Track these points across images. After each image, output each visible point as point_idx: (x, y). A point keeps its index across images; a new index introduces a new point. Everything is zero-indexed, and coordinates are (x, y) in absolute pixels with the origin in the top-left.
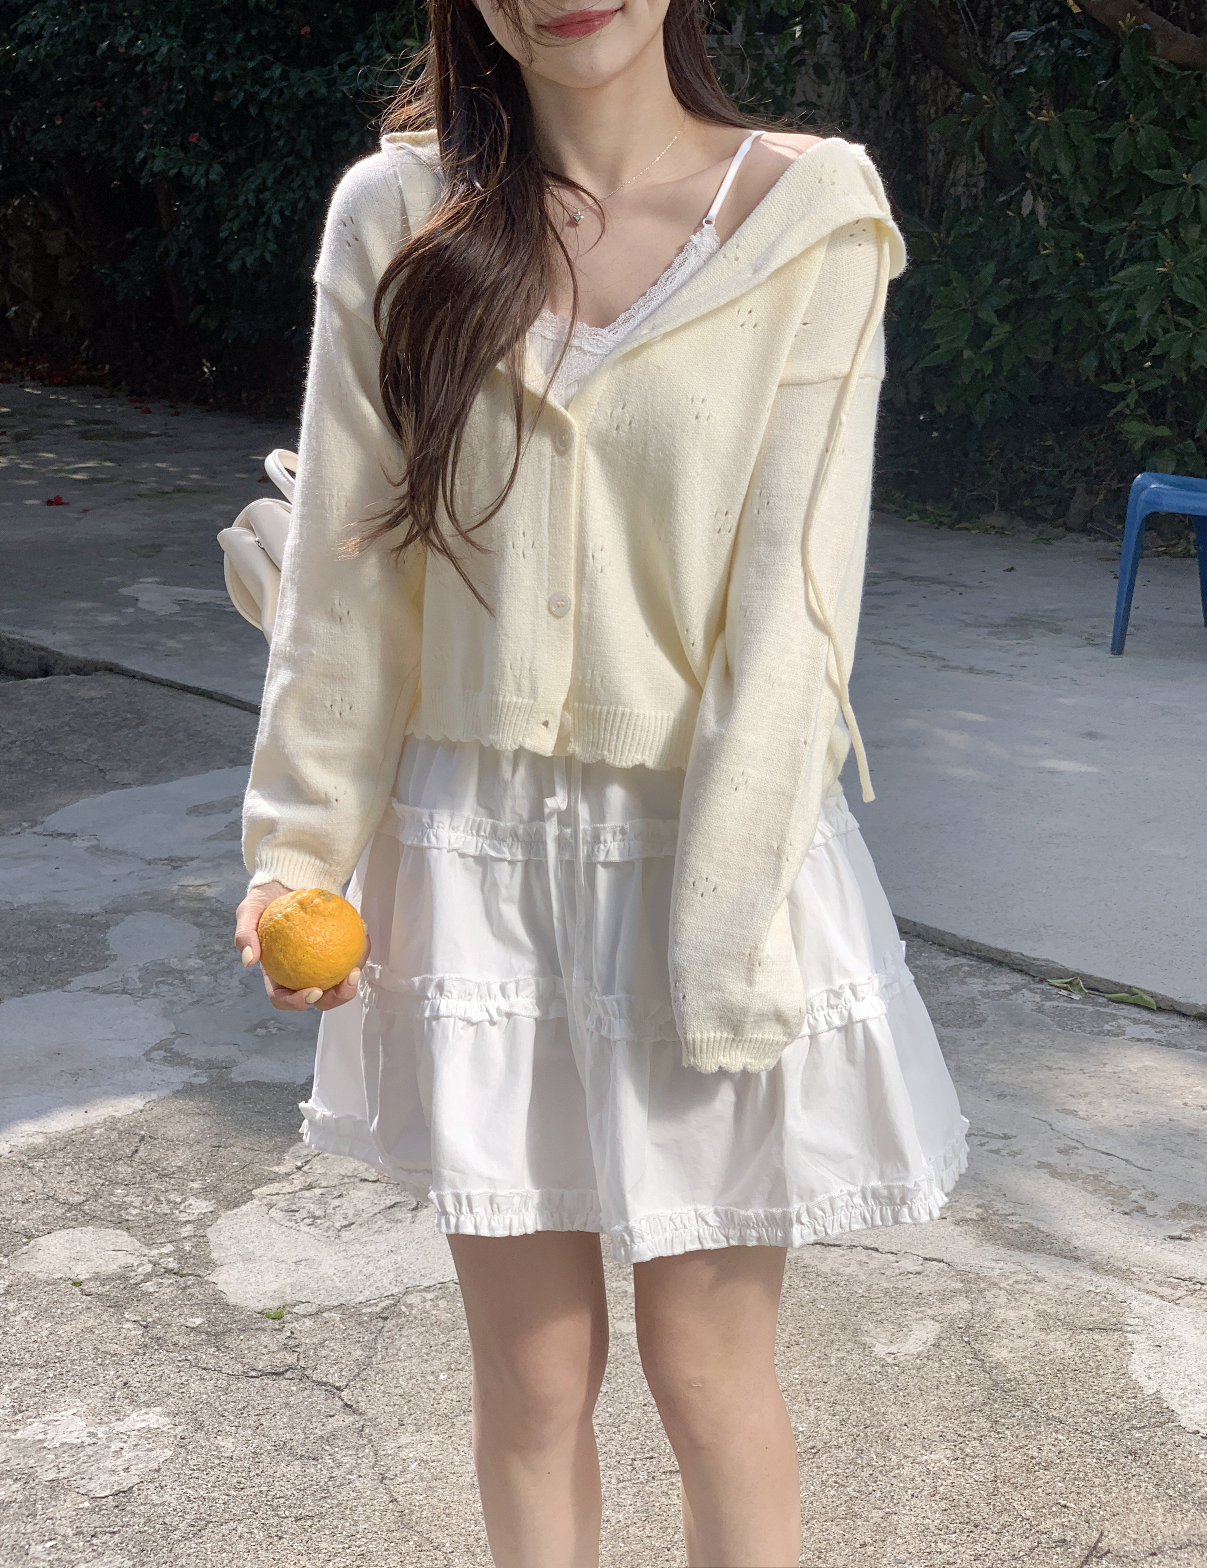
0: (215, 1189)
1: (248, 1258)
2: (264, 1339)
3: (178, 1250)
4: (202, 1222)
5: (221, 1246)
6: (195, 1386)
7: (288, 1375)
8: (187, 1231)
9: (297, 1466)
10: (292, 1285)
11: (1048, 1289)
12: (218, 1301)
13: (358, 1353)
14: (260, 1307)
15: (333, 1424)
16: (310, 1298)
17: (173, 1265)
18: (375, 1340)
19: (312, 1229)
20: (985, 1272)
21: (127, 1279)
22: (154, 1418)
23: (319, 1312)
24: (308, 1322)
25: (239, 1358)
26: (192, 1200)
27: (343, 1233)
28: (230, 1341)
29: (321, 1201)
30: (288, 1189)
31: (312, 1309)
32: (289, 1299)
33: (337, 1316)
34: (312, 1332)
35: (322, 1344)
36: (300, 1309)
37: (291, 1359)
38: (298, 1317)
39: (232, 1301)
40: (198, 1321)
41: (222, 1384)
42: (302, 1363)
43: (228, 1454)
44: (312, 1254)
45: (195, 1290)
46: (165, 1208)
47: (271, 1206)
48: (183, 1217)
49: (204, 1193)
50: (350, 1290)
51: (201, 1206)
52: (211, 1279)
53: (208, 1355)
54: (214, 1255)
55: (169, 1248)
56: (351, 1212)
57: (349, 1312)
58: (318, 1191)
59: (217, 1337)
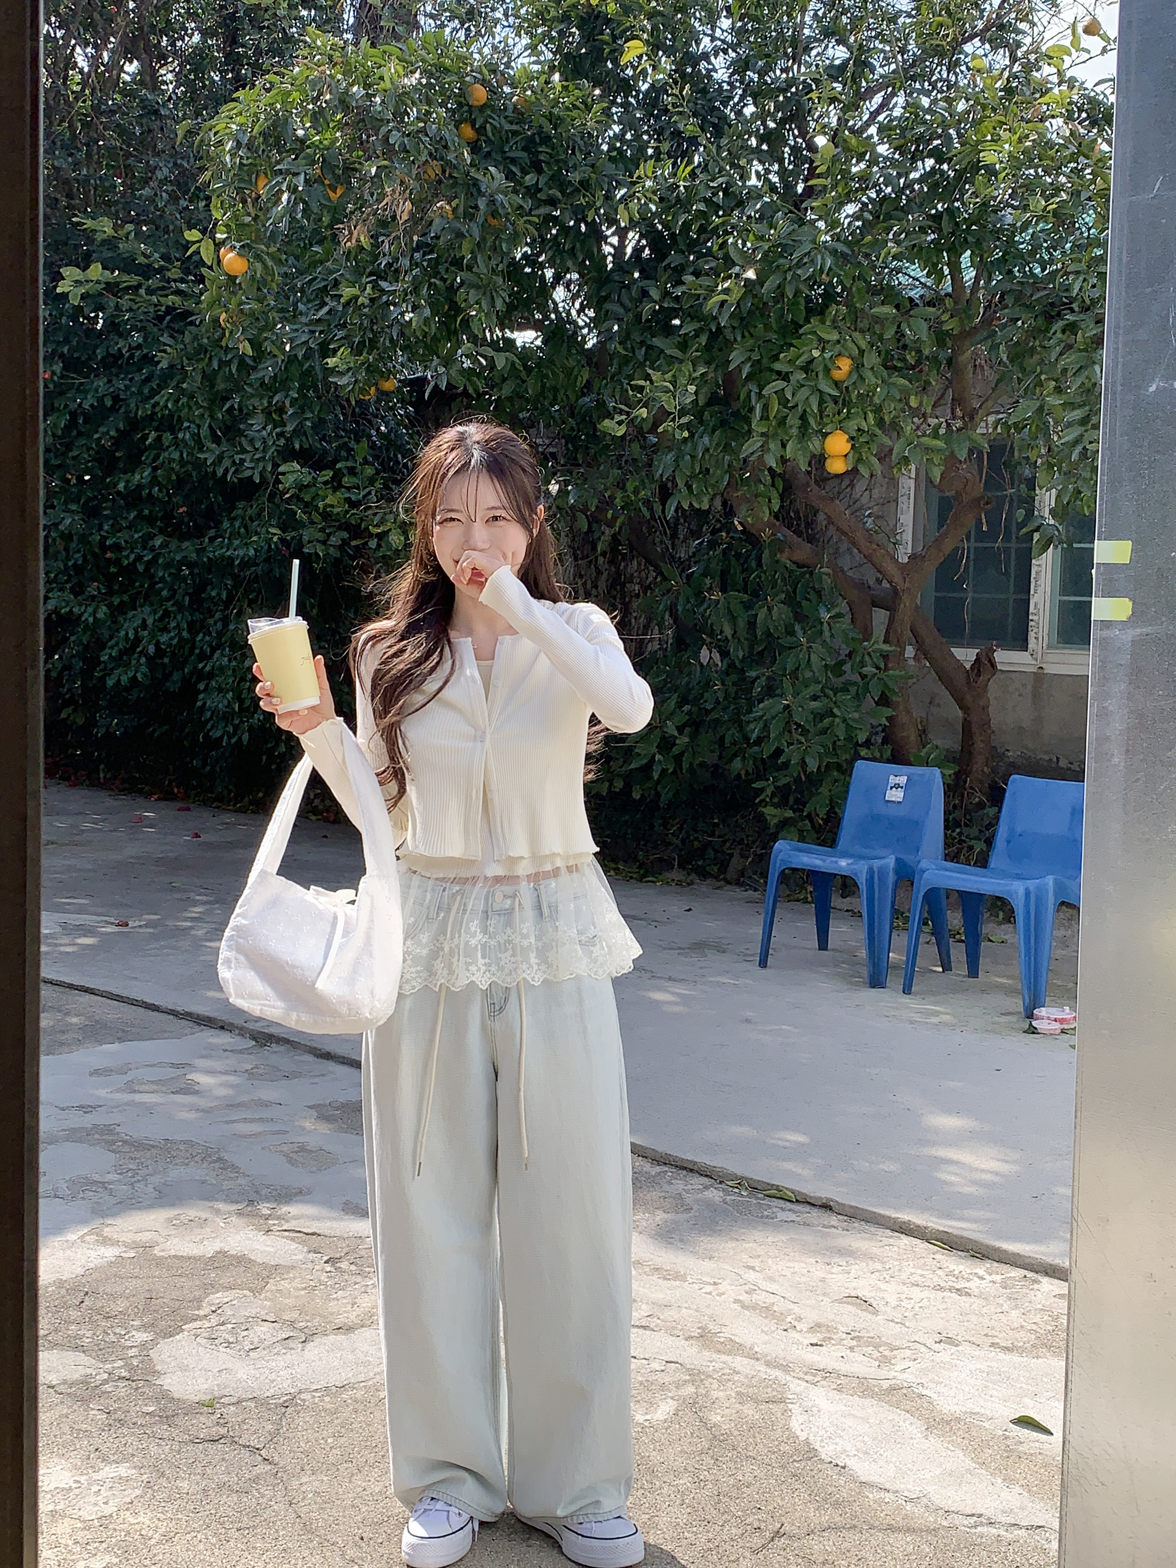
0: (153, 1325)
1: (184, 1369)
2: (202, 1419)
3: (127, 1364)
4: (145, 1346)
5: (163, 1361)
6: (154, 1449)
7: (222, 1441)
8: (132, 1352)
9: (235, 1497)
10: (218, 1385)
11: (742, 1378)
12: (164, 1395)
13: (270, 1427)
14: (197, 1399)
15: (257, 1471)
16: (232, 1393)
17: (124, 1374)
18: (281, 1419)
19: (228, 1350)
20: (703, 1369)
22: (123, 1470)
23: (239, 1402)
24: (232, 1408)
25: (186, 1431)
26: (134, 1333)
27: (251, 1353)
28: (178, 1420)
29: (232, 1332)
30: (207, 1325)
31: (234, 1400)
32: (217, 1394)
33: (252, 1404)
34: (237, 1415)
35: (244, 1422)
36: (226, 1400)
37: (223, 1431)
38: (224, 1405)
39: (176, 1396)
40: (151, 1409)
41: (175, 1448)
42: (231, 1433)
43: (185, 1491)
44: (230, 1366)
45: (146, 1390)
46: (112, 1338)
47: (197, 1336)
48: (129, 1344)
49: (144, 1327)
50: (260, 1388)
51: (142, 1336)
52: (157, 1382)
53: (162, 1430)
54: (158, 1368)
55: (119, 1364)
56: (256, 1340)
57: (260, 1402)
58: (230, 1326)
59: (168, 1419)
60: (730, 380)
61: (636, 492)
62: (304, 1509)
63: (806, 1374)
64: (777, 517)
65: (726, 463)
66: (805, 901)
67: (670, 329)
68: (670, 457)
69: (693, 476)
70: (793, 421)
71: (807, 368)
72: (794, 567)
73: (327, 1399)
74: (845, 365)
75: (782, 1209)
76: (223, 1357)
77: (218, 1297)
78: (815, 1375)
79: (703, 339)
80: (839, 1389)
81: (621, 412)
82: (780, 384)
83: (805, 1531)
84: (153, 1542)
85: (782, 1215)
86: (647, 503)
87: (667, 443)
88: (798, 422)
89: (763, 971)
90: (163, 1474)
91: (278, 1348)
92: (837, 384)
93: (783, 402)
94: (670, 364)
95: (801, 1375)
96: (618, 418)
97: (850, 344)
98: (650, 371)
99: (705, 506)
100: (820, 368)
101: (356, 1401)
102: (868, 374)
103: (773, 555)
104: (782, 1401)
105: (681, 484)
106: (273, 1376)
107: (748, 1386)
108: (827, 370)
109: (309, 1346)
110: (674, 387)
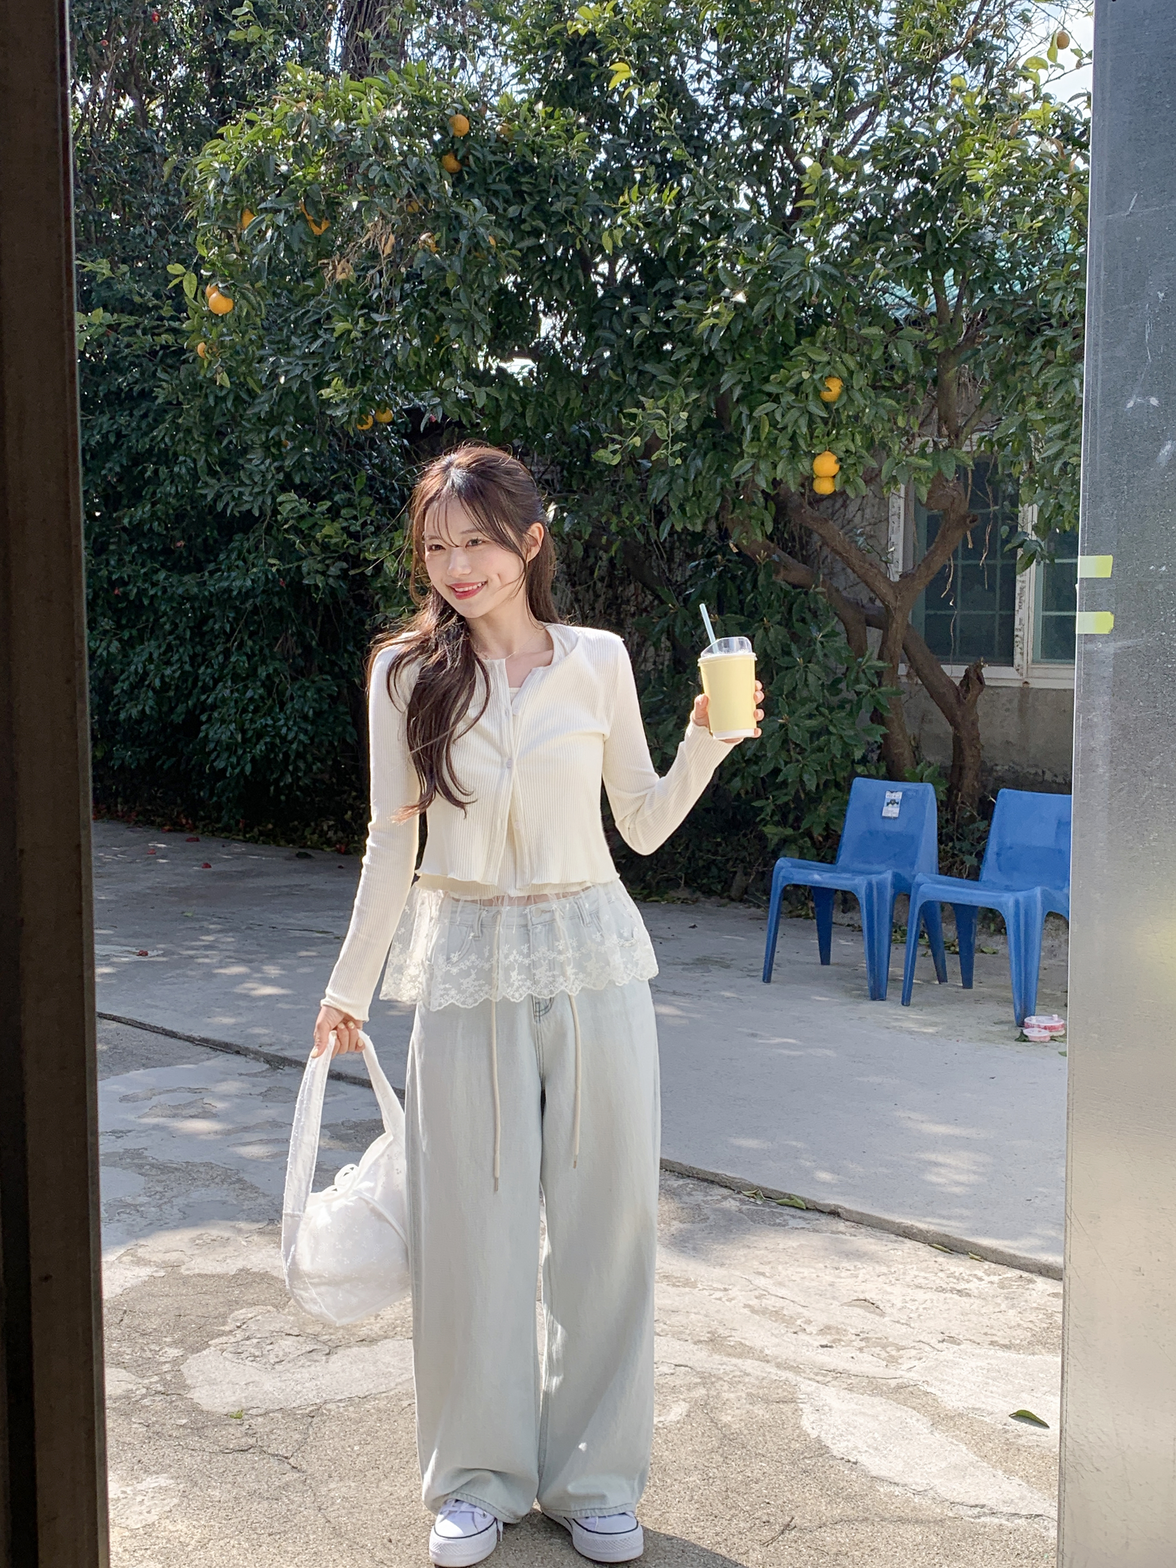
0: (182, 1341)
1: (212, 1382)
2: (231, 1430)
3: (162, 1379)
4: (175, 1362)
5: (192, 1376)
6: (187, 1460)
7: (251, 1451)
9: (265, 1504)
10: (246, 1398)
11: (753, 1380)
12: (195, 1409)
13: (297, 1436)
14: (225, 1411)
15: (286, 1478)
16: (259, 1405)
17: (160, 1388)
18: (308, 1429)
19: (255, 1364)
20: (714, 1372)
21: (129, 1398)
22: (163, 1480)
23: (266, 1414)
24: (260, 1419)
25: (216, 1442)
26: (167, 1349)
27: (276, 1367)
28: (207, 1432)
29: (258, 1346)
30: (233, 1340)
31: (261, 1411)
32: (244, 1406)
33: (279, 1416)
34: (264, 1425)
35: (271, 1432)
36: (253, 1412)
37: (251, 1441)
38: (252, 1416)
39: (205, 1408)
40: (184, 1421)
41: (206, 1457)
42: (260, 1443)
43: (217, 1499)
44: (257, 1379)
45: (179, 1403)
47: (223, 1351)
48: (163, 1359)
49: (175, 1344)
50: (287, 1400)
51: (174, 1352)
52: (189, 1396)
53: (193, 1441)
54: (188, 1382)
55: (155, 1379)
56: (281, 1354)
57: (287, 1413)
58: (255, 1341)
59: (198, 1430)
60: (722, 403)
61: (631, 517)
62: (333, 1514)
63: (817, 1374)
64: (770, 538)
65: (718, 487)
66: (807, 917)
67: (662, 356)
68: (663, 481)
69: (687, 499)
70: (784, 442)
71: (797, 390)
72: (789, 588)
73: (351, 1409)
74: (835, 387)
75: (793, 1217)
76: (250, 1370)
77: (242, 1313)
78: (825, 1376)
79: (695, 365)
80: (850, 1389)
81: (613, 441)
82: (770, 406)
83: (817, 1523)
84: (190, 1548)
85: (792, 1223)
86: (642, 528)
87: (661, 467)
88: (788, 444)
89: (767, 986)
90: (196, 1484)
91: (303, 1360)
92: (827, 406)
93: (774, 424)
94: (662, 390)
95: (812, 1376)
96: (611, 447)
97: (840, 366)
98: (642, 398)
99: (699, 528)
100: (810, 390)
101: (379, 1410)
102: (857, 396)
103: (769, 576)
104: (793, 1401)
105: (674, 506)
106: (299, 1388)
107: (759, 1388)
108: (817, 392)
109: (334, 1358)
110: (667, 412)
